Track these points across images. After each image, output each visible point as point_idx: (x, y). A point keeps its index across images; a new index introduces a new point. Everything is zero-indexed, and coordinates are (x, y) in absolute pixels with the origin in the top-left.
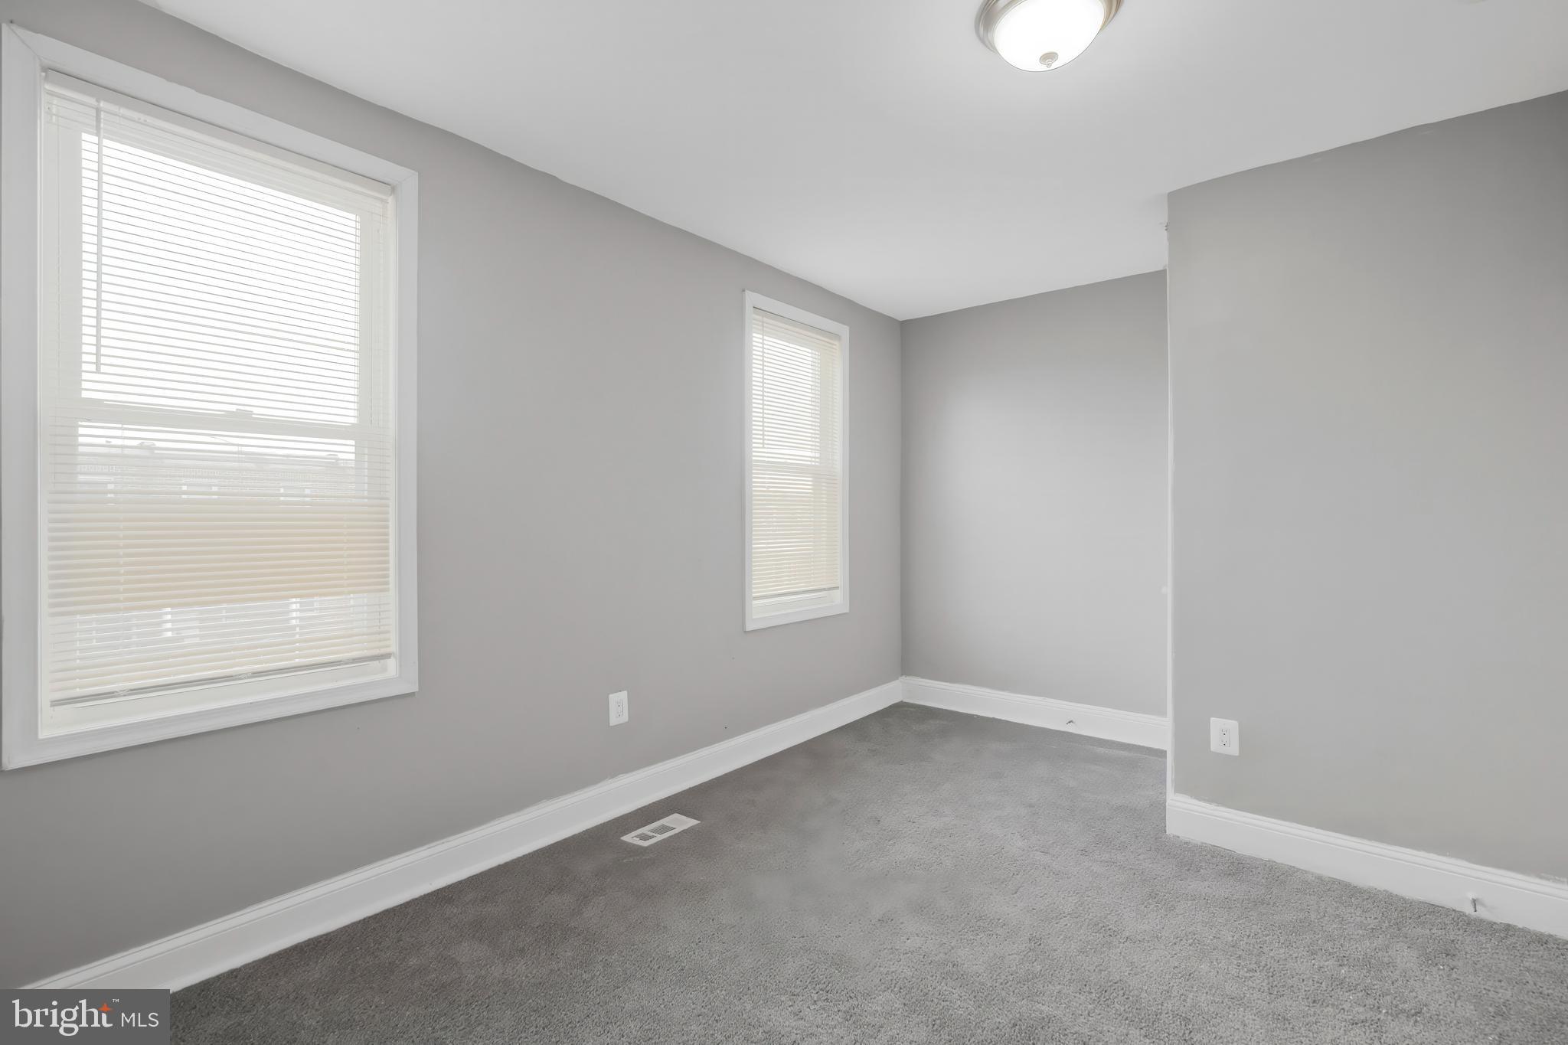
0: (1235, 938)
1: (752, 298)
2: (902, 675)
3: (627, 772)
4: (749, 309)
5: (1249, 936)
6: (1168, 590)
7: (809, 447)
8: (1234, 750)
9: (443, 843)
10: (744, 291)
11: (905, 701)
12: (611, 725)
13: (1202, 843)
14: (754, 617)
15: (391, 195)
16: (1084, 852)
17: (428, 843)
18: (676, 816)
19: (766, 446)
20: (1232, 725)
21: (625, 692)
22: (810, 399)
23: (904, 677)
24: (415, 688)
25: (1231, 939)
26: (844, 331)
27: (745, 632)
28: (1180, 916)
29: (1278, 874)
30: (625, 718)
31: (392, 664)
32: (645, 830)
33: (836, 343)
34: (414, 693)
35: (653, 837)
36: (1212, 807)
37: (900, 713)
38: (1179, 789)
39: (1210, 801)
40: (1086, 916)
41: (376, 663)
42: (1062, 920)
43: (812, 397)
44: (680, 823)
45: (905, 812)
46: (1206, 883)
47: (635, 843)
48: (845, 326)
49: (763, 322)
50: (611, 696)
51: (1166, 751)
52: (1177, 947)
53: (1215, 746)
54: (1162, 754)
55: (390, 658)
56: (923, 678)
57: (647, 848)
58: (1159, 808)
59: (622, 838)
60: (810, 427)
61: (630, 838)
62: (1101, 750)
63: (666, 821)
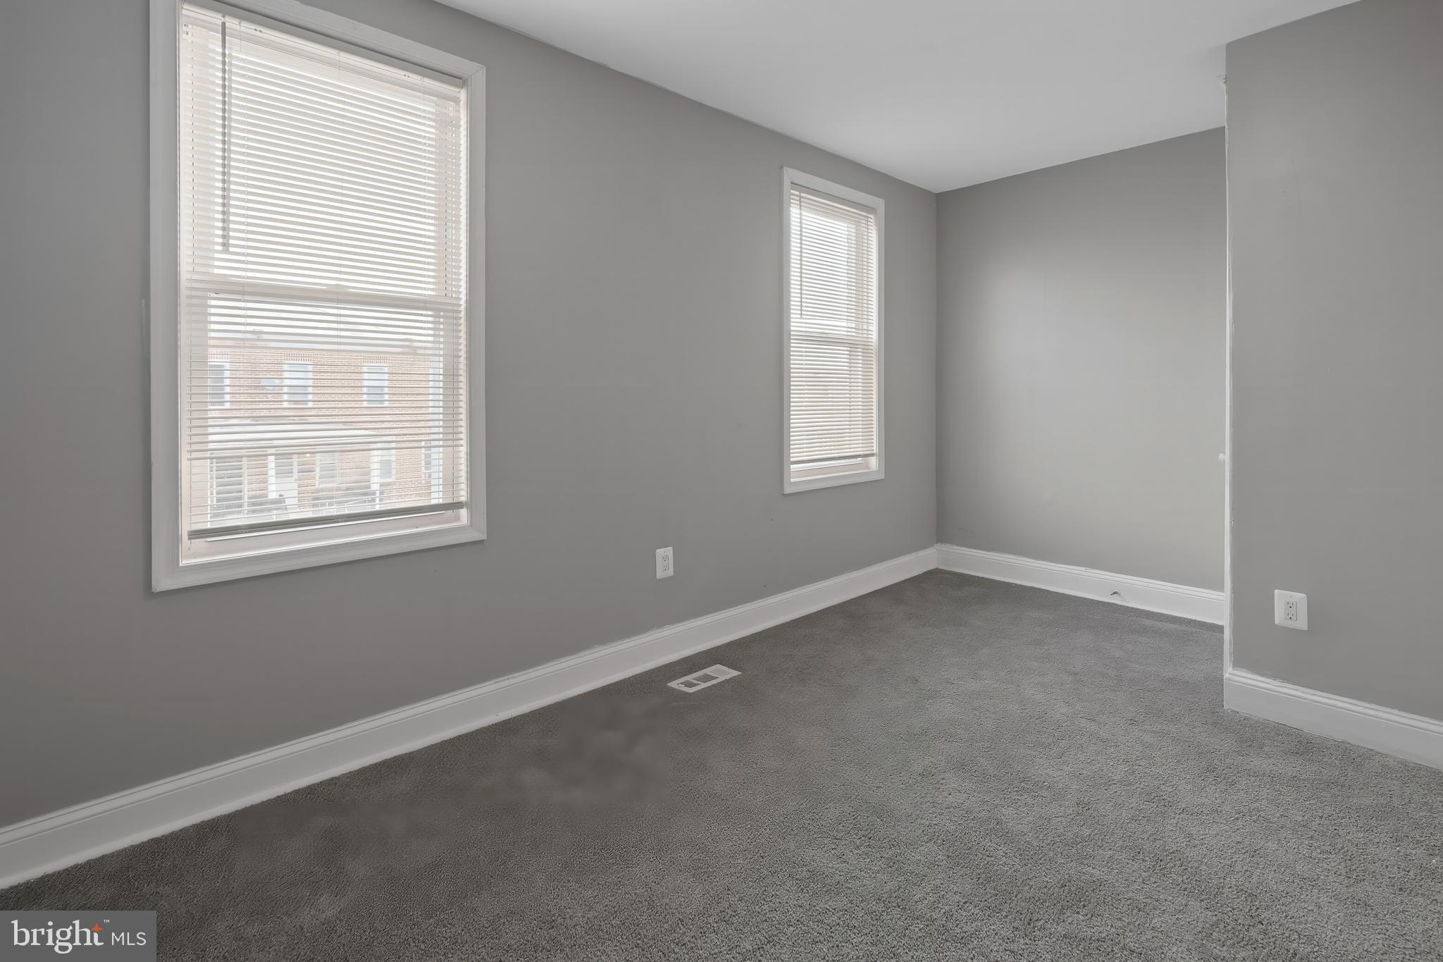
0: (1306, 818)
1: (790, 174)
2: (937, 542)
3: (672, 623)
4: (787, 183)
5: (1321, 817)
6: (1226, 457)
7: (846, 318)
8: (1302, 623)
9: (508, 679)
10: (782, 167)
11: (940, 568)
12: (658, 578)
13: (1265, 720)
14: (792, 480)
15: (462, 88)
16: (1133, 722)
17: (496, 677)
18: (718, 666)
19: (803, 317)
20: (1299, 598)
21: (670, 549)
22: (846, 271)
23: (938, 544)
24: (483, 537)
25: (1300, 818)
26: (879, 203)
27: (783, 494)
28: (1241, 792)
29: (1353, 756)
30: (670, 572)
31: (464, 512)
32: (689, 678)
33: (871, 216)
34: (483, 540)
35: (697, 685)
36: (1277, 683)
37: (934, 579)
38: (1239, 663)
39: (1274, 677)
40: (1137, 785)
41: (450, 512)
42: (1111, 787)
43: (848, 270)
44: (722, 673)
45: (943, 674)
46: (1270, 761)
47: (681, 689)
48: (881, 200)
49: (801, 197)
50: (657, 551)
51: (1223, 627)
52: (1239, 823)
53: (1279, 617)
54: (1220, 629)
55: (463, 508)
56: (958, 545)
57: (693, 693)
58: (1217, 682)
59: (668, 684)
60: (846, 298)
61: (673, 684)
62: (1148, 622)
63: (708, 671)
